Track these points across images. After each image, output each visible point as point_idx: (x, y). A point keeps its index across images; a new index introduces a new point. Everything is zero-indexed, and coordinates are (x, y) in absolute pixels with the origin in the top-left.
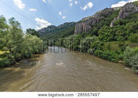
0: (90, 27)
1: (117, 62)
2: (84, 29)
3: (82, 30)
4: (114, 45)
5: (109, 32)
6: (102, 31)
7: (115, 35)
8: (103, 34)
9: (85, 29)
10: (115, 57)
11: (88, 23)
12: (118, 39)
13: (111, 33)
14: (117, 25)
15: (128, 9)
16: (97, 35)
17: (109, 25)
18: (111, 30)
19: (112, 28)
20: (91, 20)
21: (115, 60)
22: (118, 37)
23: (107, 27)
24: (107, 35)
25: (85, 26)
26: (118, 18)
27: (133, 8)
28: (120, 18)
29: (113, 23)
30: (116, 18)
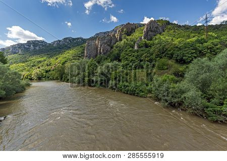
0: (109, 48)
1: (145, 96)
2: (100, 50)
3: (97, 52)
4: (141, 74)
5: (133, 56)
7: (141, 61)
9: (102, 51)
11: (105, 41)
13: (136, 58)
14: (142, 47)
15: (153, 27)
16: (120, 61)
17: (133, 47)
18: (136, 54)
19: (137, 51)
21: (143, 93)
22: (144, 63)
23: (131, 49)
24: (132, 60)
25: (101, 46)
26: (143, 38)
27: (157, 28)
28: (145, 38)
29: (137, 44)
30: (141, 38)
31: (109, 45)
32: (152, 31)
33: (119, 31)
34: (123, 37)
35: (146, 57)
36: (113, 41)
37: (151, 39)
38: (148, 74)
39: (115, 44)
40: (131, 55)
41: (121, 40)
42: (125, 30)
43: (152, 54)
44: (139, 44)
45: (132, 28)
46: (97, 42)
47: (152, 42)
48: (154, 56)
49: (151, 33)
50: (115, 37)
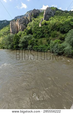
2: (20, 28)
3: (18, 30)
5: (39, 31)
6: (35, 30)
7: (44, 33)
8: (36, 32)
11: (22, 22)
12: (45, 36)
13: (41, 31)
14: (44, 25)
16: (32, 34)
19: (41, 28)
21: (46, 50)
22: (45, 35)
24: (39, 33)
25: (20, 25)
26: (43, 19)
27: (51, 12)
28: (45, 19)
29: (41, 23)
30: (42, 20)
31: (25, 25)
32: (48, 15)
33: (29, 15)
34: (32, 18)
35: (46, 31)
36: (27, 22)
37: (48, 20)
38: (48, 40)
39: (28, 23)
40: (38, 30)
41: (31, 21)
42: (33, 14)
43: (49, 29)
44: (42, 23)
45: (37, 13)
46: (17, 23)
47: (48, 21)
48: (50, 30)
49: (48, 16)
50: (27, 19)
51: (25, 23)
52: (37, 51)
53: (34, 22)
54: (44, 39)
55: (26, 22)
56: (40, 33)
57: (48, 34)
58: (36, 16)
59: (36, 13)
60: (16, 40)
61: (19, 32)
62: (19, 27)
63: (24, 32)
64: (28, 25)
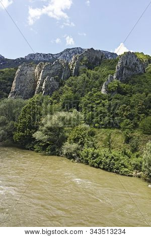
1: (131, 174)
2: (41, 85)
4: (118, 138)
5: (104, 106)
6: (88, 102)
8: (92, 107)
9: (43, 87)
10: (126, 164)
11: (51, 72)
12: (122, 125)
13: (108, 109)
15: (130, 63)
20: (60, 66)
24: (101, 112)
25: (43, 78)
26: (115, 77)
27: (135, 64)
28: (117, 78)
29: (106, 86)
30: (112, 78)
31: (57, 80)
32: (128, 69)
33: (76, 59)
34: (82, 68)
35: (124, 111)
37: (126, 82)
39: (68, 78)
40: (99, 103)
41: (77, 73)
42: (85, 59)
43: (132, 107)
44: (109, 86)
45: (96, 57)
46: (36, 70)
47: (128, 85)
48: (136, 110)
49: (127, 71)
50: (69, 67)
51: (60, 76)
52: (96, 165)
53: (87, 78)
54: (117, 133)
55: (63, 73)
56: (104, 113)
57: (131, 120)
58: (94, 64)
59: (94, 57)
60: (30, 118)
61: (36, 95)
62: (39, 82)
63: (51, 99)
64: (68, 81)
